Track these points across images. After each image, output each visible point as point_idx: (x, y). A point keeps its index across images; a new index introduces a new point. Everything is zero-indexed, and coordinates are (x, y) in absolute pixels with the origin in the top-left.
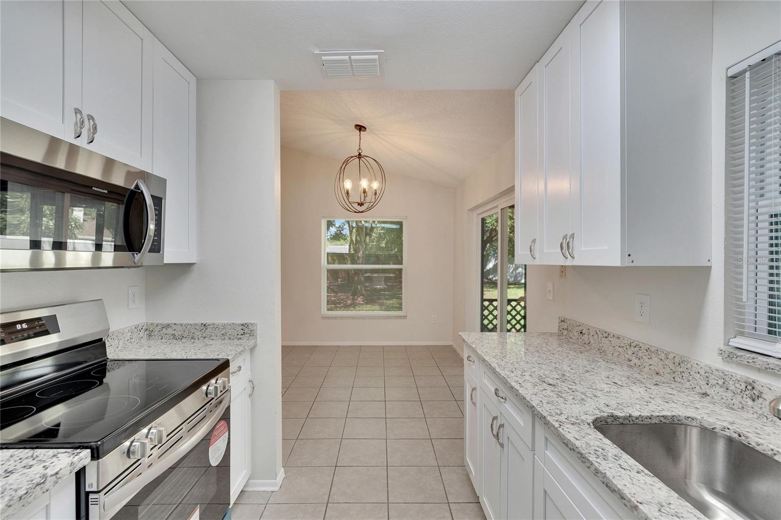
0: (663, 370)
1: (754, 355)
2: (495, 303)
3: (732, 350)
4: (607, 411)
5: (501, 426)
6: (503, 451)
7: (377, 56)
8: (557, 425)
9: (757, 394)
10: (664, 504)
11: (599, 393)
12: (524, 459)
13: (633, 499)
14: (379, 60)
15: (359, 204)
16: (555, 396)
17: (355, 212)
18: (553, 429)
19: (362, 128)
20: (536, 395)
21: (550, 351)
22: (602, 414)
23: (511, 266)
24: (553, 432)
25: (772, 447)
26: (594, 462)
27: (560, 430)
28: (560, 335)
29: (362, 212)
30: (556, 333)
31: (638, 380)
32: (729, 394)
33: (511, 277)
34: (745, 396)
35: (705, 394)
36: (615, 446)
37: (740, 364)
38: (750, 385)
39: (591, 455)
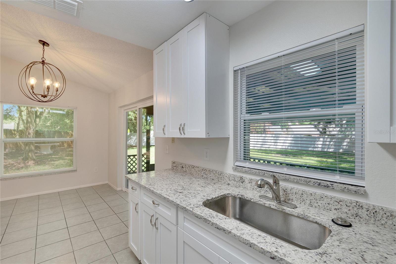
0: (215, 178)
1: (242, 168)
2: (136, 157)
3: (236, 167)
4: (205, 198)
5: (157, 219)
6: (157, 231)
7: (77, 4)
8: (191, 210)
9: (243, 181)
10: (237, 227)
11: (199, 192)
12: (171, 231)
13: (229, 229)
14: (78, 6)
15: (42, 96)
16: (185, 197)
17: (39, 101)
18: (190, 212)
19: (46, 44)
20: (177, 199)
21: (172, 177)
22: (204, 200)
23: (134, 137)
24: (190, 213)
25: (250, 197)
26: (211, 220)
27: (194, 211)
28: (173, 169)
29: (45, 102)
30: (171, 169)
31: (208, 183)
32: (236, 183)
33: (134, 143)
34: (240, 182)
35: (229, 184)
36: (214, 211)
37: (238, 171)
38: (241, 178)
39: (209, 218)
